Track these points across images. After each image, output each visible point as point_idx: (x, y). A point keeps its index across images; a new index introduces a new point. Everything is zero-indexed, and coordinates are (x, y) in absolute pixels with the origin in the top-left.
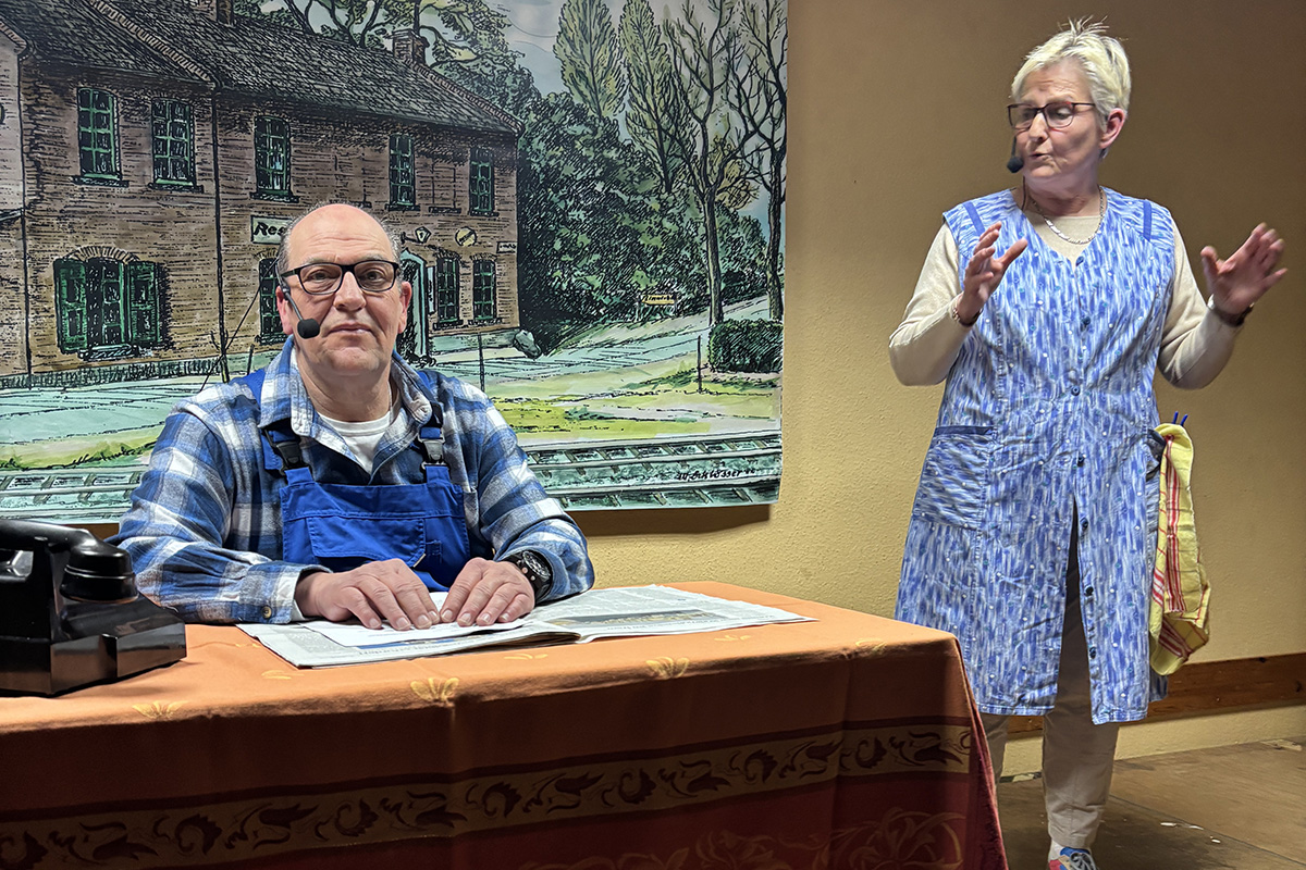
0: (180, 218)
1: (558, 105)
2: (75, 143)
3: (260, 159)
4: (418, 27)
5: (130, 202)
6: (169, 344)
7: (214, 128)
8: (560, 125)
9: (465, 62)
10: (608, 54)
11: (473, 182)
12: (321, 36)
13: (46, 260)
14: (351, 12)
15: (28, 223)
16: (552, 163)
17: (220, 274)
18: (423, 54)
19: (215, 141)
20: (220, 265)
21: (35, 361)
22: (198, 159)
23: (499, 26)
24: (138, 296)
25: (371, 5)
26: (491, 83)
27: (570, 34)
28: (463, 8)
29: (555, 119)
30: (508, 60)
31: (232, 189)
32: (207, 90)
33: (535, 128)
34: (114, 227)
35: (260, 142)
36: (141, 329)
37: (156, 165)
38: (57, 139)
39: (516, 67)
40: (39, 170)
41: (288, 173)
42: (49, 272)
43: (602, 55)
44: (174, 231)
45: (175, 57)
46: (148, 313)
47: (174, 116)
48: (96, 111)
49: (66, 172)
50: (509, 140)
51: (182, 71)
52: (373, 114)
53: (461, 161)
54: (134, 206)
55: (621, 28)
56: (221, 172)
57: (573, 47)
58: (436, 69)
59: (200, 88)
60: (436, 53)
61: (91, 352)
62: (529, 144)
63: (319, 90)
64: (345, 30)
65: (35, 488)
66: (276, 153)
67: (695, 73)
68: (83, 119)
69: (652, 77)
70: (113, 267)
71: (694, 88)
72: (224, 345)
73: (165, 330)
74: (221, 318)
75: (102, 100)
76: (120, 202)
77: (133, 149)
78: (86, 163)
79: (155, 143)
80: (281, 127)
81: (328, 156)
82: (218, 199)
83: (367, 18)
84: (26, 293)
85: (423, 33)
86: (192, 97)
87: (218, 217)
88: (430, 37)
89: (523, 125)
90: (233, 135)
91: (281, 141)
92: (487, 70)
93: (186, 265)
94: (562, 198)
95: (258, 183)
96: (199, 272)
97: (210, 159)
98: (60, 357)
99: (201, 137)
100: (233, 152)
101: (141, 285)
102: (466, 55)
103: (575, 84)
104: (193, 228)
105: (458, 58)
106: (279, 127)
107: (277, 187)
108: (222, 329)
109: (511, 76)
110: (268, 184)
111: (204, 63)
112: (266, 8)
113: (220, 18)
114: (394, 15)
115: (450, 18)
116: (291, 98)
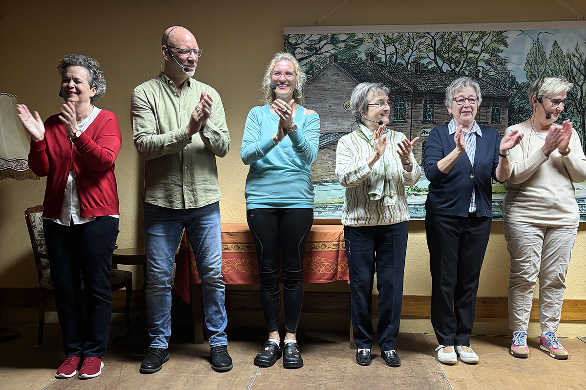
1: (524, 86)
3: (425, 112)
4: (477, 66)
7: (412, 104)
8: (524, 93)
9: (492, 75)
10: (544, 67)
11: (493, 114)
12: (446, 73)
14: (456, 65)
16: (521, 105)
18: (478, 75)
19: (412, 107)
22: (406, 113)
23: (505, 63)
25: (462, 62)
26: (501, 81)
27: (530, 63)
28: (493, 59)
29: (523, 91)
30: (507, 73)
31: (416, 121)
32: (411, 92)
33: (516, 95)
35: (425, 106)
37: (394, 117)
39: (510, 75)
41: (433, 115)
43: (542, 68)
45: (402, 84)
47: (401, 101)
50: (507, 99)
51: (404, 88)
53: (489, 107)
55: (550, 58)
56: (413, 116)
57: (531, 66)
58: (482, 79)
59: (409, 92)
60: (483, 74)
62: (513, 100)
64: (454, 70)
66: (430, 109)
67: (579, 70)
69: (561, 73)
71: (578, 75)
79: (394, 110)
82: (411, 124)
83: (461, 66)
85: (478, 68)
86: (406, 95)
87: (411, 130)
88: (481, 69)
89: (512, 94)
90: (417, 105)
91: (431, 106)
92: (500, 78)
94: (524, 117)
95: (424, 119)
97: (410, 113)
99: (408, 107)
100: (416, 110)
102: (494, 73)
103: (531, 79)
105: (490, 75)
106: (431, 101)
107: (429, 120)
109: (508, 78)
110: (426, 119)
111: (411, 85)
112: (429, 67)
113: (416, 71)
114: (469, 64)
115: (488, 62)
116: (435, 93)
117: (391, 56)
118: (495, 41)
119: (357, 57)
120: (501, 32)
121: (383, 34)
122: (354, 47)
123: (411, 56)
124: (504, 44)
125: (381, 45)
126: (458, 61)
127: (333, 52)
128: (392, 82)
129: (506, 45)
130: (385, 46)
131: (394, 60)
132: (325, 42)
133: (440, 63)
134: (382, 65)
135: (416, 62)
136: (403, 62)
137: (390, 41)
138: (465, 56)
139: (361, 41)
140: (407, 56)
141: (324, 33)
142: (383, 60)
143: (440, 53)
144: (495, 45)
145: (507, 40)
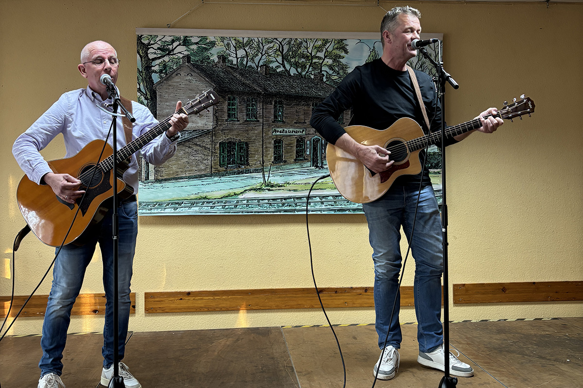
0: (253, 129)
2: (226, 111)
3: (275, 112)
4: (321, 71)
5: (240, 126)
6: (248, 164)
7: (263, 104)
9: (335, 79)
12: (294, 76)
13: (217, 143)
14: (302, 69)
15: (214, 133)
17: (263, 144)
18: (323, 78)
19: (263, 108)
20: (263, 142)
21: (213, 169)
22: (258, 113)
24: (241, 151)
25: (308, 66)
28: (335, 64)
31: (267, 121)
32: (262, 94)
34: (235, 132)
35: (275, 107)
36: (241, 160)
37: (247, 115)
38: (222, 110)
40: (217, 119)
41: (283, 115)
42: (218, 145)
44: (251, 133)
45: (253, 86)
46: (243, 156)
47: (252, 102)
48: (232, 102)
49: (224, 118)
51: (255, 89)
52: (308, 97)
54: (241, 127)
56: (264, 116)
58: (326, 82)
59: (259, 94)
60: (326, 78)
61: (227, 167)
63: (292, 91)
64: (300, 74)
65: (211, 204)
66: (279, 109)
68: (229, 105)
70: (234, 144)
72: (263, 163)
73: (247, 160)
74: (263, 157)
75: (234, 99)
76: (237, 126)
77: (242, 112)
78: (229, 116)
79: (247, 109)
80: (281, 102)
81: (293, 110)
82: (263, 123)
83: (307, 70)
84: (212, 151)
85: (323, 72)
86: (257, 96)
87: (263, 129)
88: (325, 73)
90: (268, 105)
91: (281, 106)
93: (254, 142)
95: (274, 118)
96: (257, 144)
97: (261, 113)
98: (220, 168)
99: (259, 106)
100: (267, 110)
101: (241, 148)
102: (336, 77)
104: (256, 132)
105: (333, 78)
106: (281, 103)
107: (280, 119)
108: (263, 160)
110: (277, 118)
111: (261, 87)
112: (278, 70)
113: (266, 74)
114: (314, 69)
115: (331, 67)
116: (284, 94)
117: (242, 59)
118: (337, 48)
119: (209, 59)
120: (342, 40)
121: (234, 38)
122: (206, 49)
123: (260, 60)
124: (345, 51)
125: (233, 48)
126: (304, 65)
127: (186, 53)
128: (244, 83)
129: (346, 52)
130: (236, 49)
131: (245, 63)
132: (177, 43)
133: (288, 66)
134: (233, 68)
135: (266, 65)
136: (253, 65)
137: (240, 45)
138: (311, 61)
139: (213, 44)
140: (257, 59)
141: (178, 35)
142: (235, 62)
143: (288, 58)
144: (337, 52)
145: (347, 47)
